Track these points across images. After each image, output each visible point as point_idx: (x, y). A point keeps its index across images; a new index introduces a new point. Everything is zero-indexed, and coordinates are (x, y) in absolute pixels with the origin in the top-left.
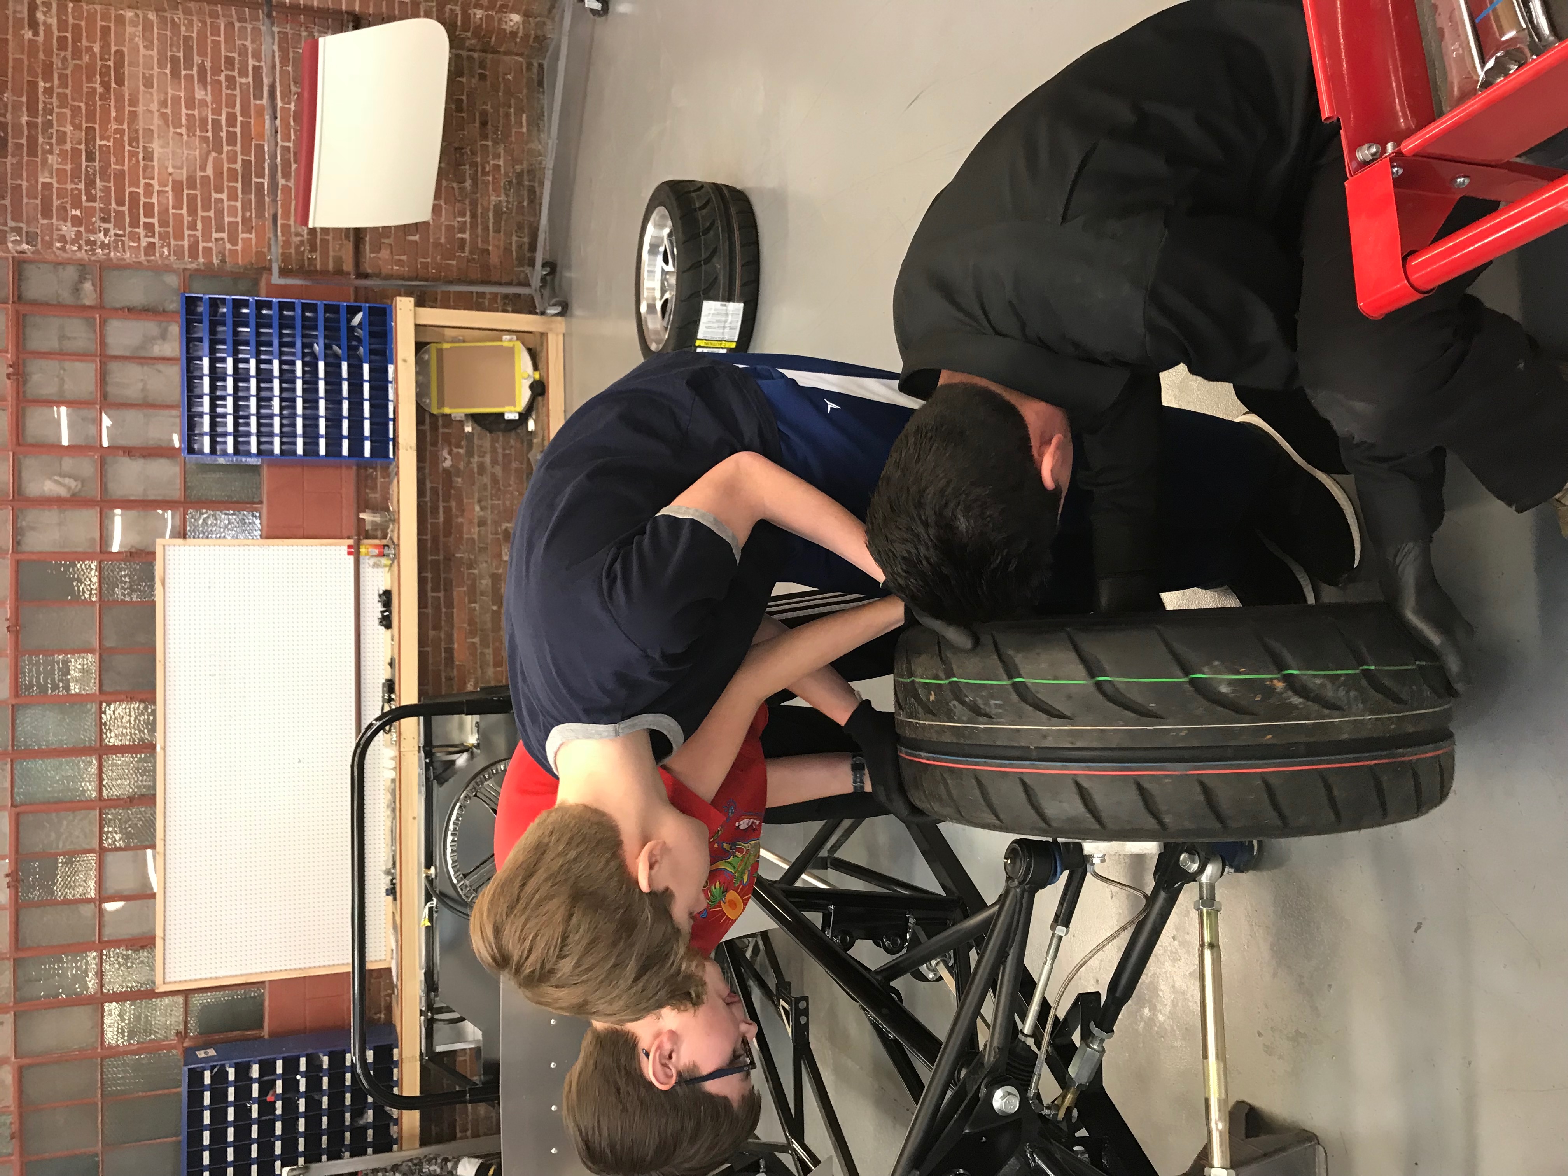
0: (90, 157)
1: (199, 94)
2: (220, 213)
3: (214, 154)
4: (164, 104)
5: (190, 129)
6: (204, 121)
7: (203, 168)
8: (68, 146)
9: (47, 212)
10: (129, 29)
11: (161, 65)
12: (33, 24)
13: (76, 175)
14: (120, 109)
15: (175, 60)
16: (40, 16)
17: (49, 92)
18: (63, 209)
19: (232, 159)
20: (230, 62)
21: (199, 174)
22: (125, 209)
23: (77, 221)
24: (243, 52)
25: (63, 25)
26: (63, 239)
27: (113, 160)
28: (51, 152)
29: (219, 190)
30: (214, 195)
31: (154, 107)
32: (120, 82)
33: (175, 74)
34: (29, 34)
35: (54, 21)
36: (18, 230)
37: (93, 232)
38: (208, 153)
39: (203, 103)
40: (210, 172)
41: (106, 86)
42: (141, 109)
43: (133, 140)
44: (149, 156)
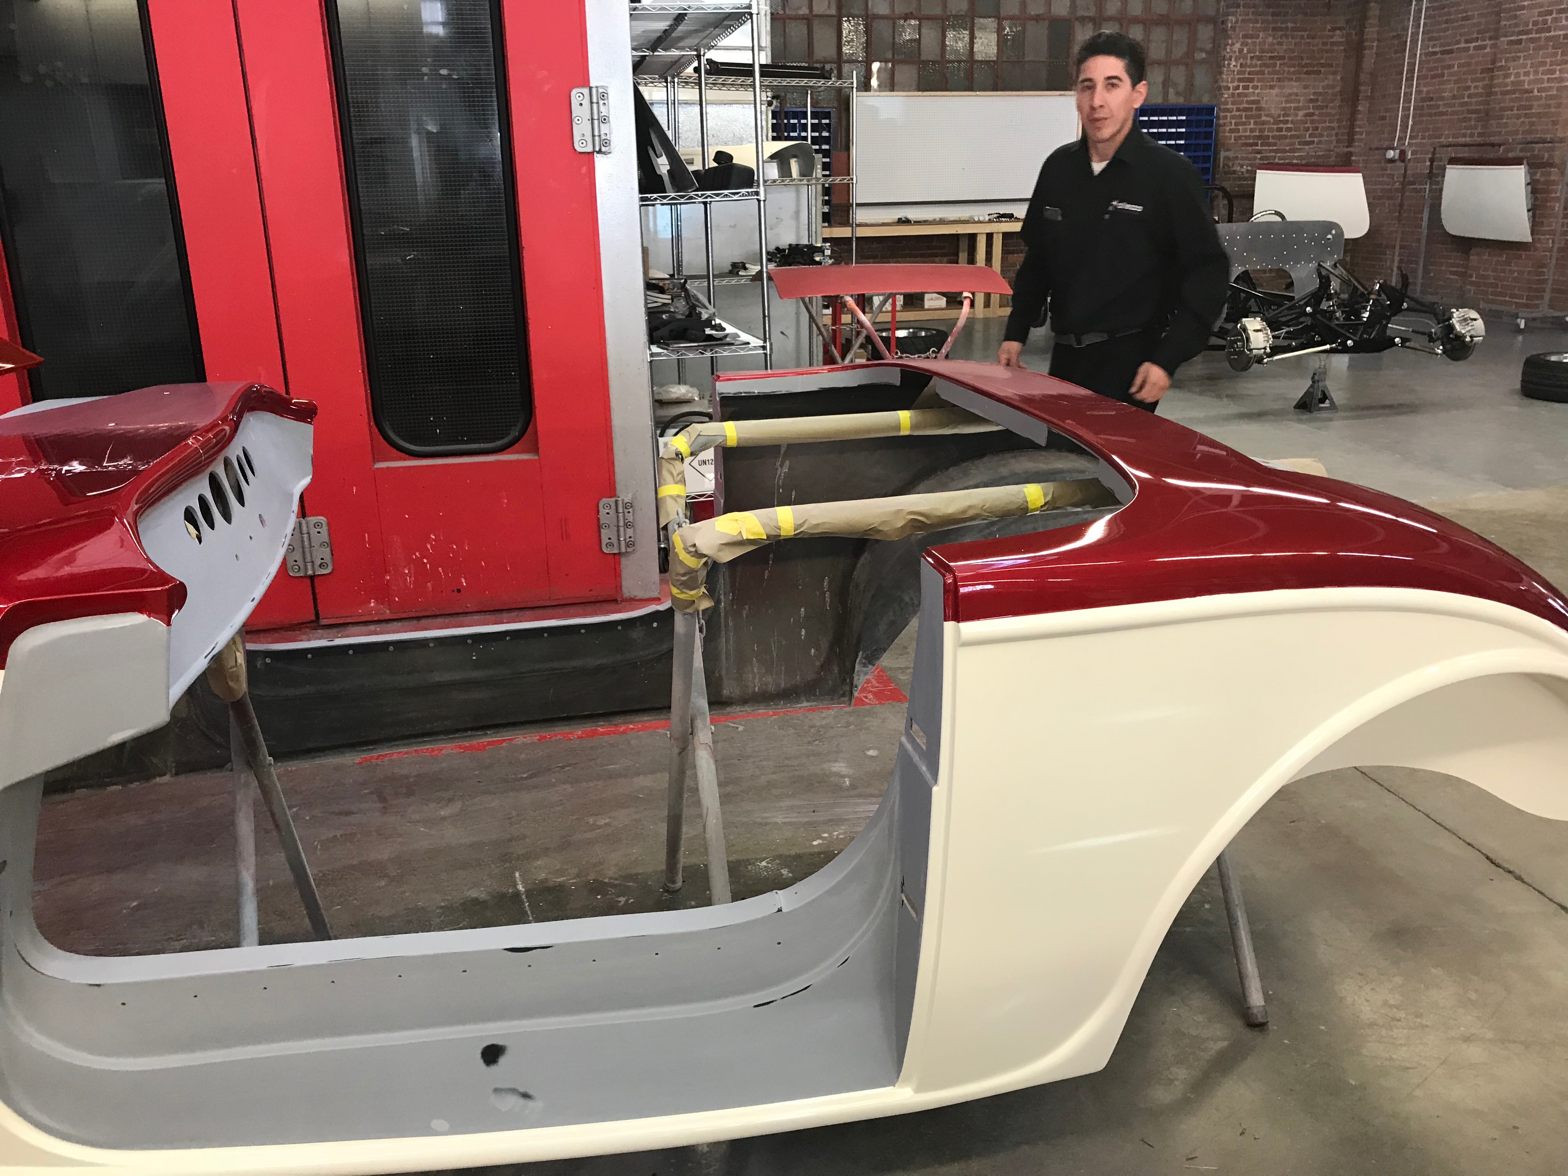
0: (1271, 58)
1: (1301, 113)
2: (1244, 124)
3: (1272, 121)
4: (1296, 95)
5: (1284, 109)
6: (1288, 115)
7: (1266, 116)
8: (1276, 47)
9: (1245, 36)
10: (1331, 77)
11: (1314, 93)
12: (1333, 29)
13: (1262, 51)
14: (1294, 73)
15: (1317, 100)
16: (1338, 32)
17: (1302, 37)
18: (1246, 44)
19: (1270, 130)
20: (1317, 129)
21: (1263, 113)
22: (1247, 76)
23: (1241, 51)
24: (1321, 135)
25: (1333, 44)
26: (1233, 44)
27: (1270, 69)
28: (1274, 38)
29: (1256, 123)
30: (1252, 121)
31: (1295, 90)
32: (1307, 73)
33: (1311, 101)
34: (1329, 27)
35: (1334, 39)
36: (1236, 22)
37: (1236, 60)
38: (1273, 118)
39: (1297, 115)
40: (1264, 118)
41: (1306, 65)
42: (1294, 84)
43: (1279, 80)
44: (1272, 87)
